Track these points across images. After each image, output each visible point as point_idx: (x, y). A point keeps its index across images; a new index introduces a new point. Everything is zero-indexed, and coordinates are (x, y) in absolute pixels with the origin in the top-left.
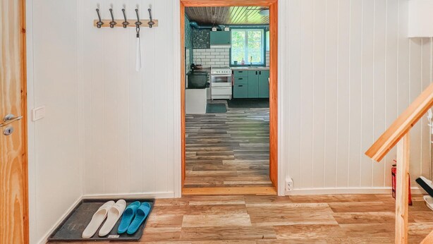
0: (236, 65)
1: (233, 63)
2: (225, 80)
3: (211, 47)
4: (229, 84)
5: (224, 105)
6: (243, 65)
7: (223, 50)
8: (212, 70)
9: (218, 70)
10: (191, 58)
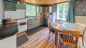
0: (27, 17)
1: (26, 16)
2: (24, 24)
3: (17, 10)
4: (26, 25)
5: (25, 35)
6: (30, 17)
7: (22, 12)
8: (18, 21)
9: (21, 20)
10: (4, 16)
